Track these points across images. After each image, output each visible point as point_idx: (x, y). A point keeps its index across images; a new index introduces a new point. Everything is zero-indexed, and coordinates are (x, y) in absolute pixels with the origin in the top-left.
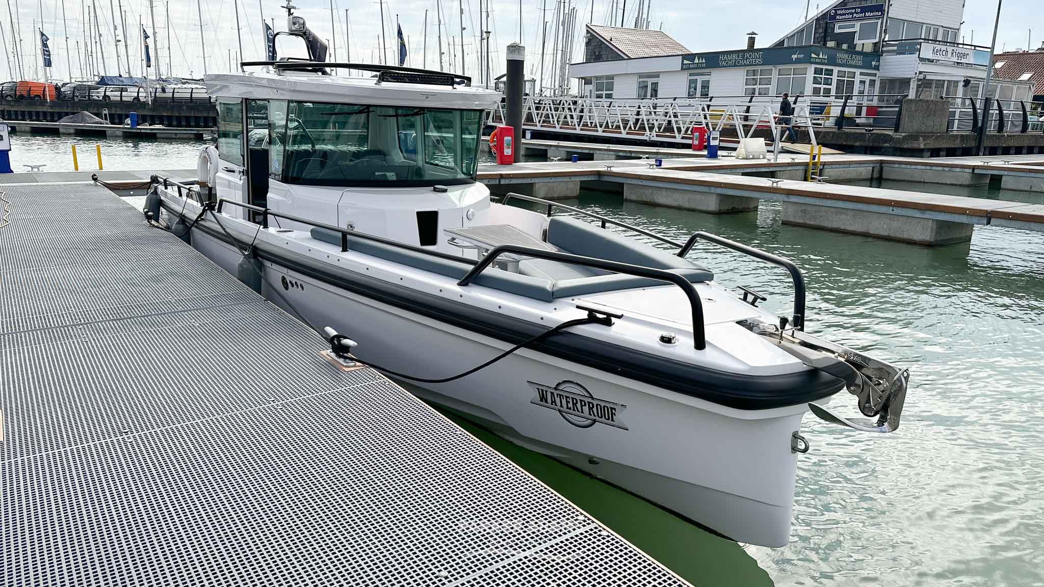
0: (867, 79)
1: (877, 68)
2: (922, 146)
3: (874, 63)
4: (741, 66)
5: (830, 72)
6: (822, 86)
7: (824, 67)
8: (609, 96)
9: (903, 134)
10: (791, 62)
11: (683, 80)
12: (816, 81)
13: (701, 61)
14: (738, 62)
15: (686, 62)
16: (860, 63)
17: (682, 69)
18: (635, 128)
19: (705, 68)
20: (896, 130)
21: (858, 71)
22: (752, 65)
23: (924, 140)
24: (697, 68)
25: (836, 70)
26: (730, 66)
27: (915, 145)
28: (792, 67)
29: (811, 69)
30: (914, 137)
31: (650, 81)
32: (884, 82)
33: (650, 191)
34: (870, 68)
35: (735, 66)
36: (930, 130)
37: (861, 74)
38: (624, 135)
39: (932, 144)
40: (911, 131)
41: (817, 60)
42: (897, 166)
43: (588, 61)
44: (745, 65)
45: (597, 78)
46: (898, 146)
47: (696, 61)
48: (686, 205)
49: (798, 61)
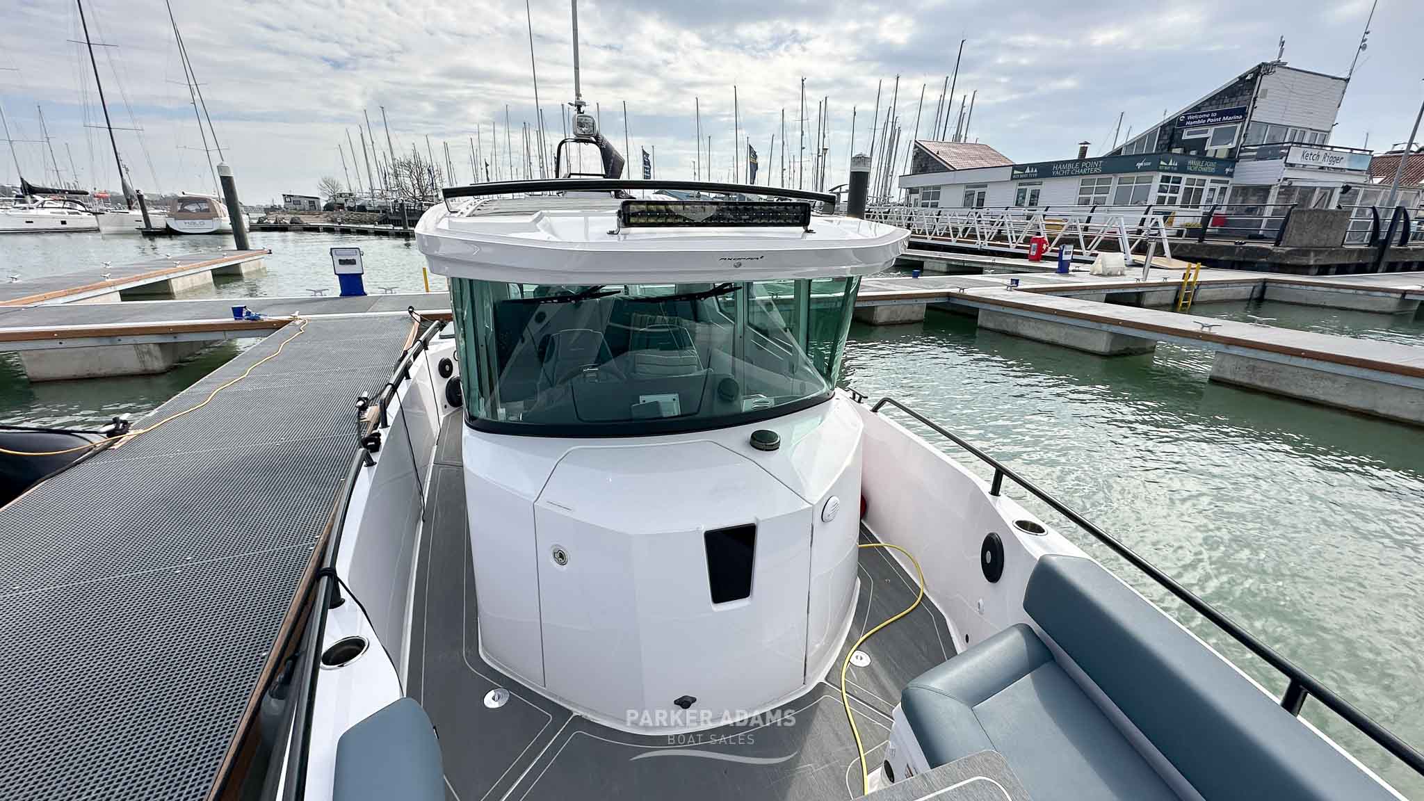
0: (1218, 187)
1: (1231, 175)
2: (1312, 262)
3: (1227, 170)
4: (1077, 175)
5: (1179, 181)
6: (1168, 195)
7: (1172, 175)
8: (935, 206)
9: (1288, 249)
10: (1136, 170)
11: (1012, 190)
12: (1162, 190)
13: (1032, 171)
14: (1074, 172)
15: (1016, 172)
16: (1213, 170)
17: (1012, 179)
18: (963, 235)
19: (1037, 177)
20: (1277, 244)
21: (1209, 179)
22: (1089, 174)
23: (1316, 256)
24: (1028, 178)
25: (1185, 177)
26: (1064, 176)
27: (1304, 261)
28: (1135, 175)
29: (1157, 178)
30: (1305, 252)
31: (977, 190)
32: (1236, 190)
33: (1014, 320)
34: (1223, 174)
35: (1070, 175)
36: (1323, 243)
37: (1212, 181)
38: (953, 242)
39: (1324, 260)
40: (1299, 245)
41: (1166, 168)
42: (1287, 286)
43: (915, 172)
44: (1081, 174)
45: (924, 188)
46: (1278, 261)
47: (1028, 171)
48: (1062, 341)
49: (1144, 169)
